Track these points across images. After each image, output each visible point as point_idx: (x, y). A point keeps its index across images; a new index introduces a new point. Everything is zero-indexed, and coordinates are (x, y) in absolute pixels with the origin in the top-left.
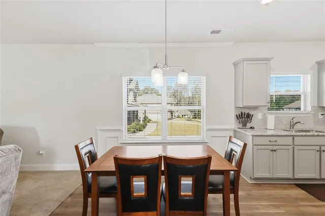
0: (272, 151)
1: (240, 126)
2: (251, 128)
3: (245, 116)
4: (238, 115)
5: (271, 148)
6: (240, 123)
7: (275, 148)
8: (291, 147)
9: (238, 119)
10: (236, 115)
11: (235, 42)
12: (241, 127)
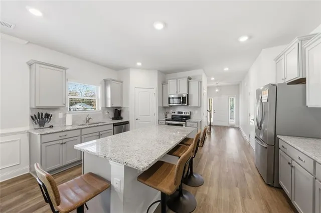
0: (61, 144)
1: (37, 126)
2: (50, 127)
3: (43, 117)
4: (33, 116)
5: (61, 142)
6: (36, 124)
7: (64, 141)
8: (79, 137)
9: (33, 120)
10: (31, 116)
11: (29, 42)
12: (39, 128)
